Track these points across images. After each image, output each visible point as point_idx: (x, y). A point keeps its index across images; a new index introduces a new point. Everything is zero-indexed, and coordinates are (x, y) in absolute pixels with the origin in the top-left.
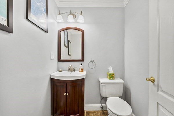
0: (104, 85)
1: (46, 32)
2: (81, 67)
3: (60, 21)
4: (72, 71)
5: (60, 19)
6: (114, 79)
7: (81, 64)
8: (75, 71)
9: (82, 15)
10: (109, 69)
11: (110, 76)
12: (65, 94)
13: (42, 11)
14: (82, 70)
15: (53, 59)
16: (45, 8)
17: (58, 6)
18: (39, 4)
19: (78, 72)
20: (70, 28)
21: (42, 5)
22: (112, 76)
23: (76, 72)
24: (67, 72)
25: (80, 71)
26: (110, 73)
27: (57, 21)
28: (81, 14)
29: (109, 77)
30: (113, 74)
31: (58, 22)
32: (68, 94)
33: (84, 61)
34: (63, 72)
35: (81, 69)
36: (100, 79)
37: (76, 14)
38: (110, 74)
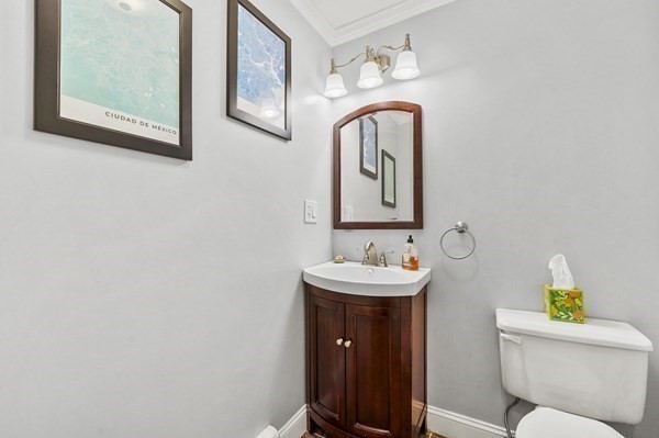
0: (518, 340)
1: (287, 139)
2: (409, 251)
3: (335, 93)
4: (377, 265)
5: (336, 86)
6: (582, 322)
7: (410, 241)
8: (386, 266)
9: (410, 49)
10: (551, 266)
11: (553, 302)
12: (339, 342)
13: (272, 80)
14: (414, 264)
15: (312, 220)
16: (283, 67)
17: (332, 45)
18: (260, 65)
19: (399, 269)
20: (370, 109)
21: (271, 63)
22: (568, 305)
23: (389, 268)
24: (359, 265)
25: (404, 267)
26: (555, 287)
27: (327, 94)
28: (408, 47)
29: (548, 308)
30: (574, 296)
31: (332, 99)
32: (348, 344)
33: (422, 228)
34: (347, 264)
35: (407, 259)
36: (497, 310)
37: (388, 52)
38: (554, 294)
